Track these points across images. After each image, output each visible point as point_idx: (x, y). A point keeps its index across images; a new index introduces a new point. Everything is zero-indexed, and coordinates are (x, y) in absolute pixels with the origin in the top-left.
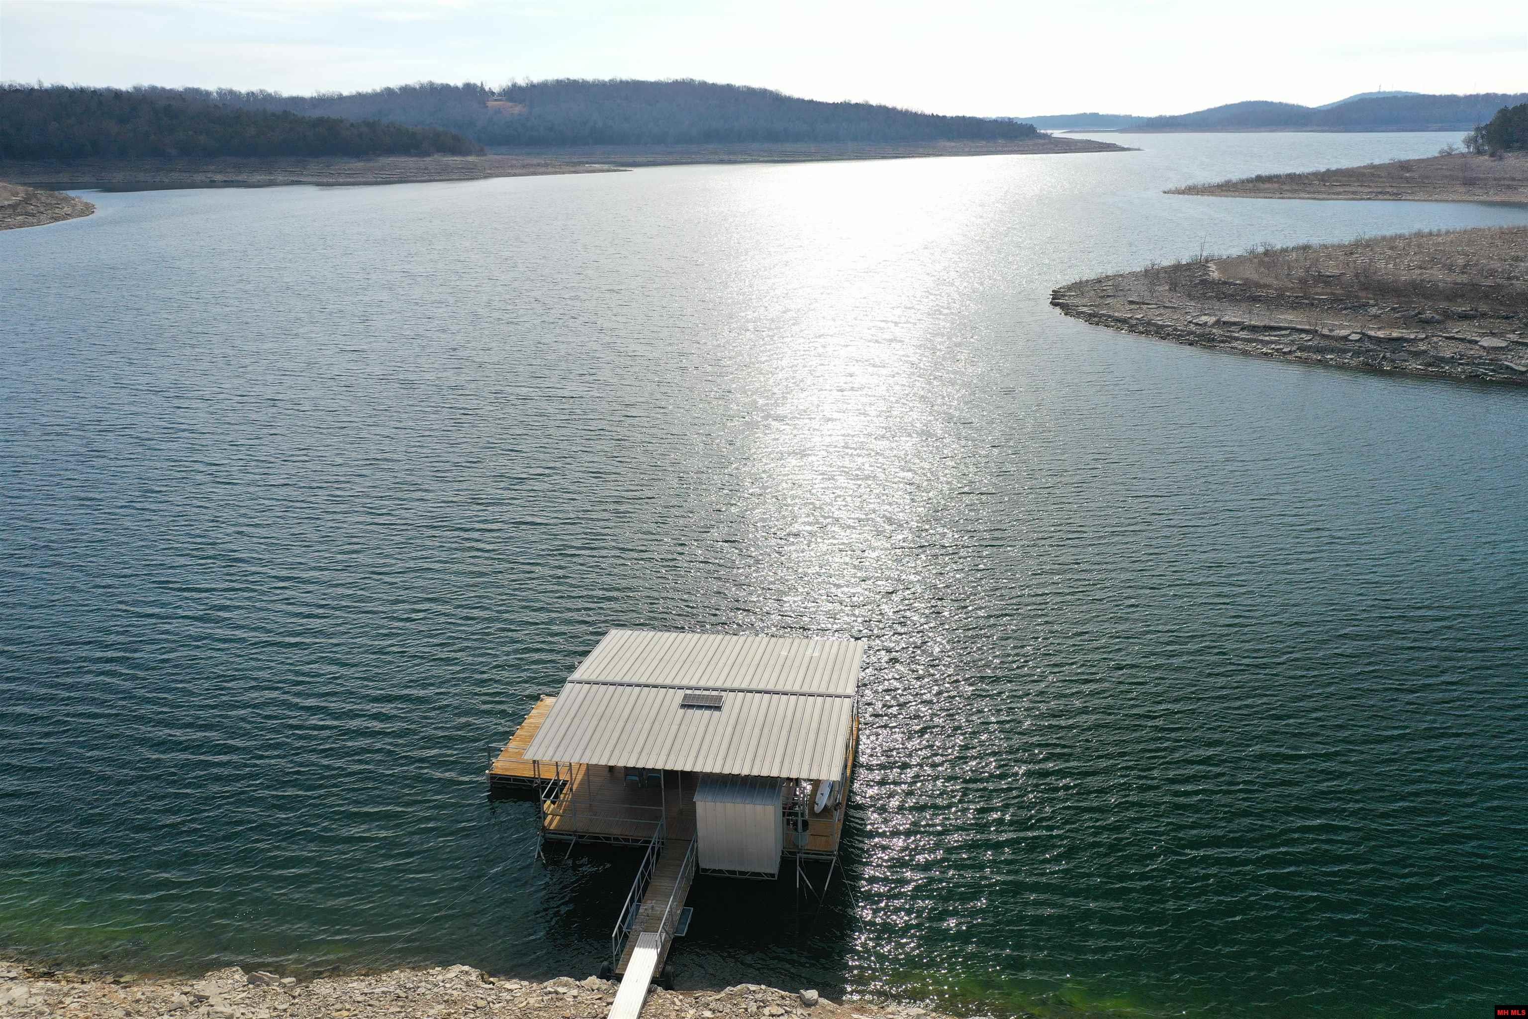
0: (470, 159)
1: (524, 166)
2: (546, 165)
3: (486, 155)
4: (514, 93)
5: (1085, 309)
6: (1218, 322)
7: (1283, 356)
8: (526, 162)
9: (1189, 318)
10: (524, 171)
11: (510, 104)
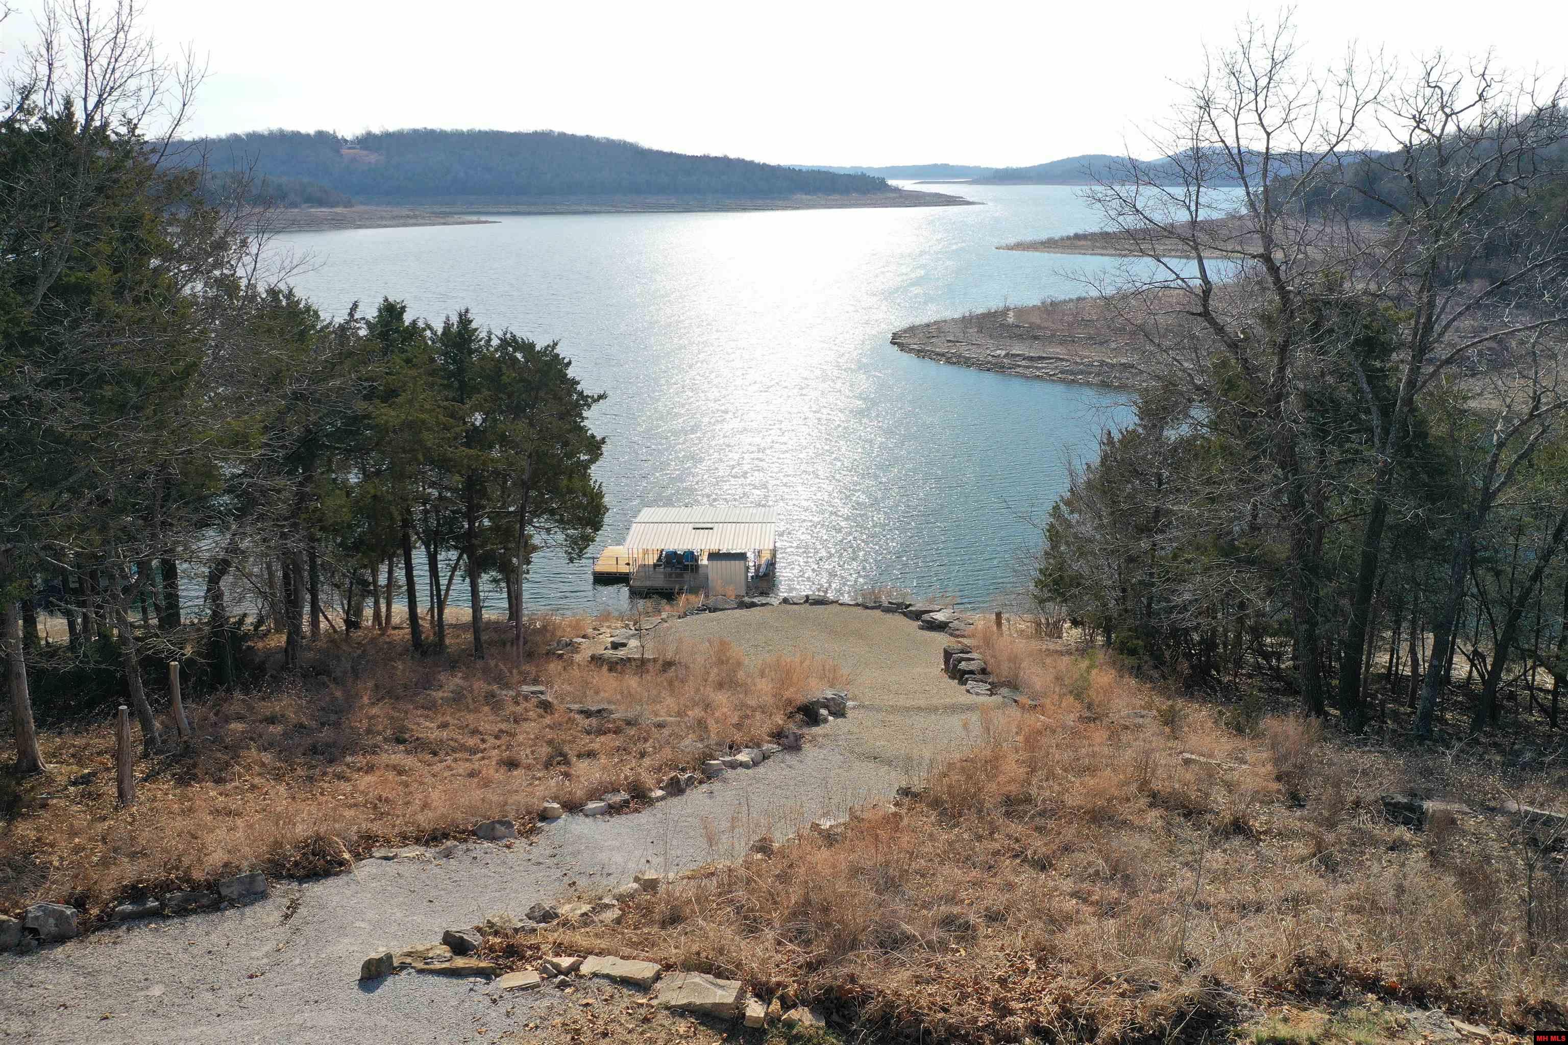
0: (339, 210)
1: (394, 218)
2: (415, 217)
3: (352, 206)
4: (368, 141)
5: (915, 347)
6: (1007, 355)
7: (1049, 378)
8: (395, 214)
9: (988, 352)
10: (394, 222)
11: (365, 152)
